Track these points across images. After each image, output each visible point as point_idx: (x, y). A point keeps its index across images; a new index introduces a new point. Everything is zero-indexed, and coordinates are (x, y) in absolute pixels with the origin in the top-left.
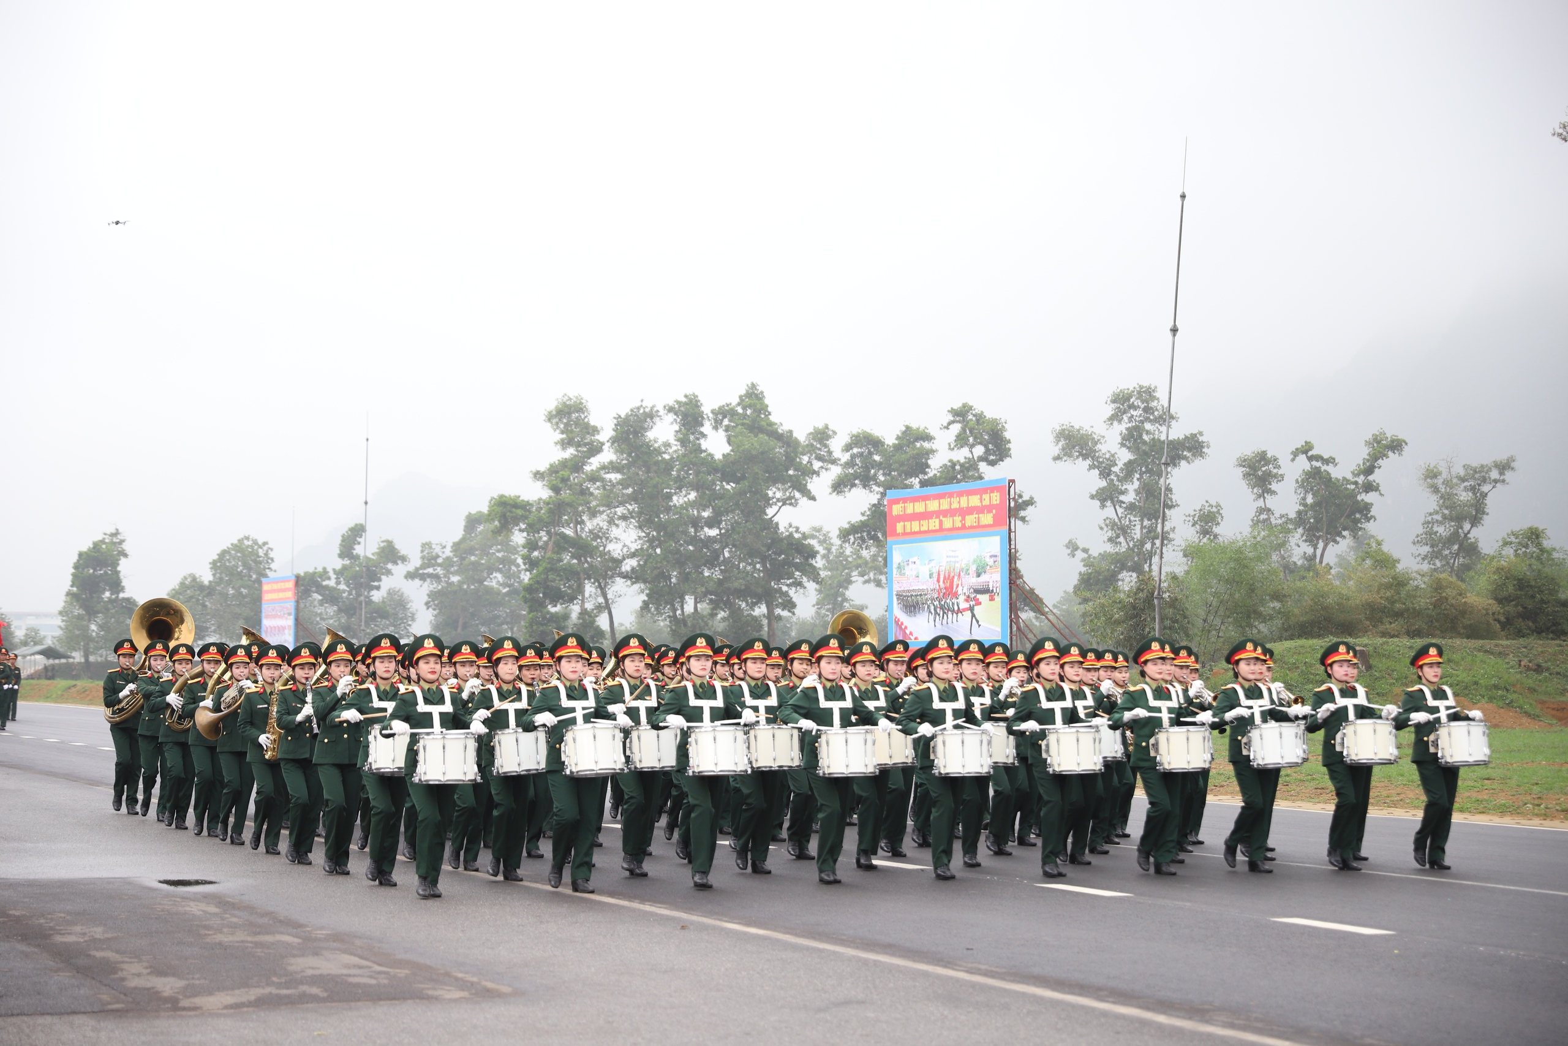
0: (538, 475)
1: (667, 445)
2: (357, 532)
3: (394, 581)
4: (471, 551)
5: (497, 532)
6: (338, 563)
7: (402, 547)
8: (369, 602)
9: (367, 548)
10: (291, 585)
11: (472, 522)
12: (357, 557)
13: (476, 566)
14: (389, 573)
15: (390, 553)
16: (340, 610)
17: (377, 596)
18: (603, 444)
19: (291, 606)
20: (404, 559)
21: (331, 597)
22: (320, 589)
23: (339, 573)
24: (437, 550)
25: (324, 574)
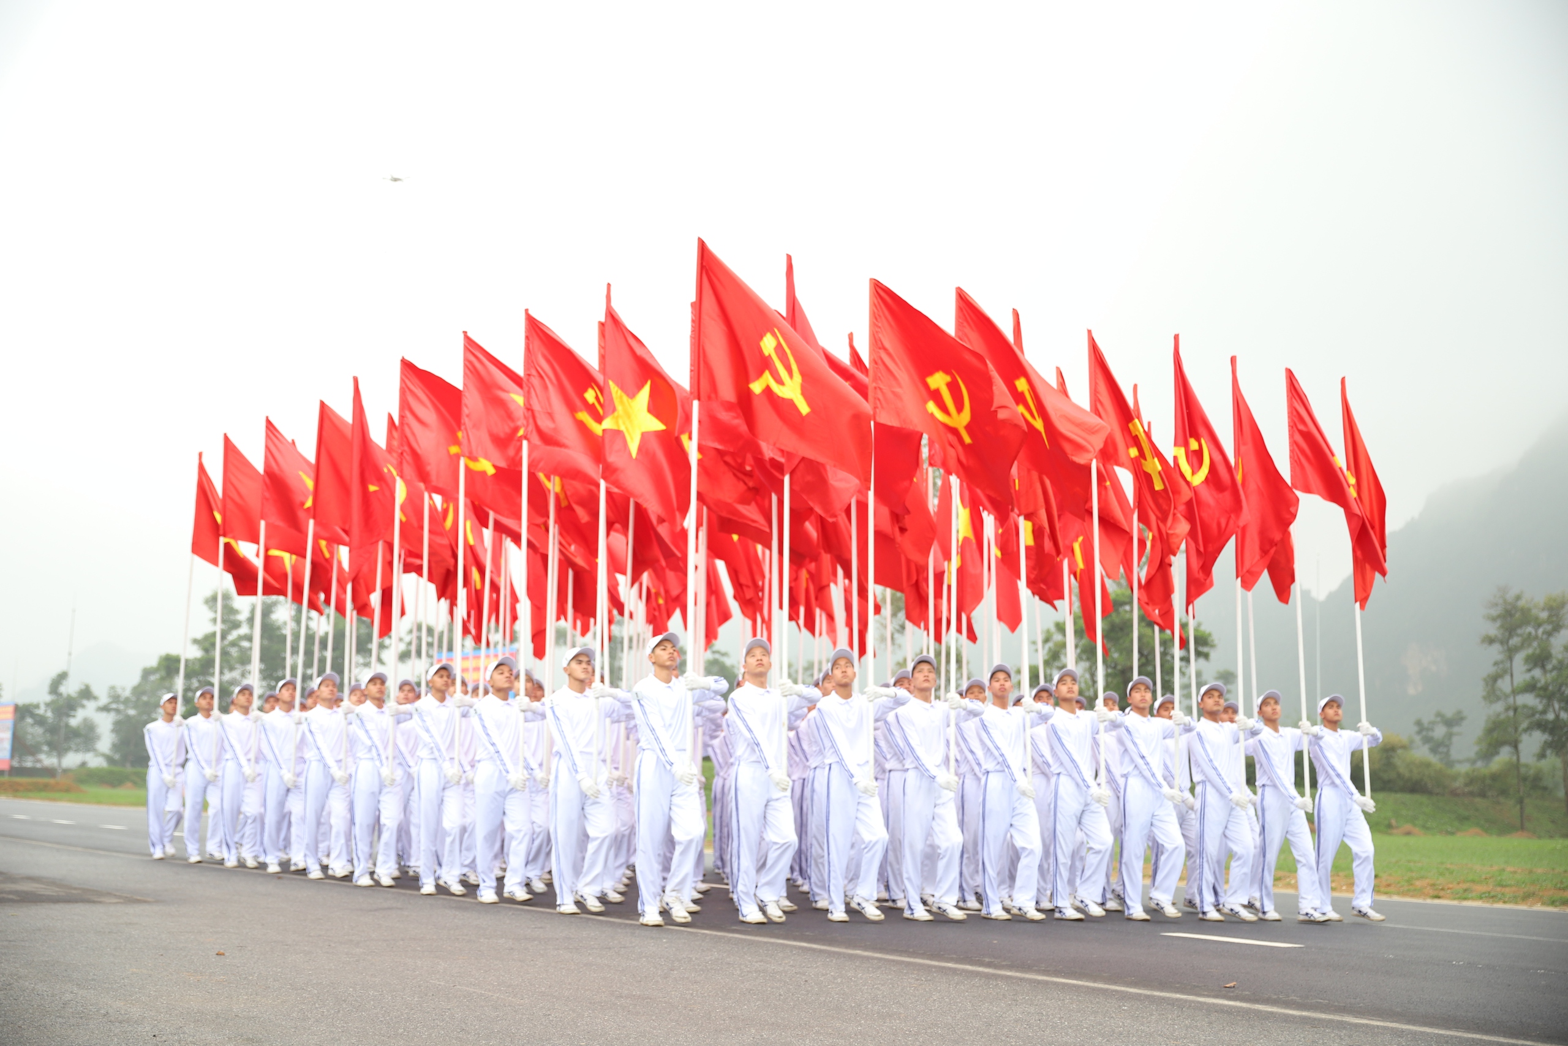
0: (195, 641)
1: (285, 623)
2: (62, 677)
3: (87, 712)
4: (144, 693)
5: (162, 679)
6: (48, 698)
7: (95, 690)
8: (67, 726)
9: (70, 688)
10: (11, 709)
11: (147, 673)
12: (61, 695)
13: (146, 704)
14: (83, 706)
15: (86, 693)
16: (46, 731)
17: (74, 722)
18: (240, 622)
19: (10, 724)
20: (95, 698)
21: (40, 721)
22: (32, 715)
23: (47, 705)
24: (119, 691)
25: (37, 706)
